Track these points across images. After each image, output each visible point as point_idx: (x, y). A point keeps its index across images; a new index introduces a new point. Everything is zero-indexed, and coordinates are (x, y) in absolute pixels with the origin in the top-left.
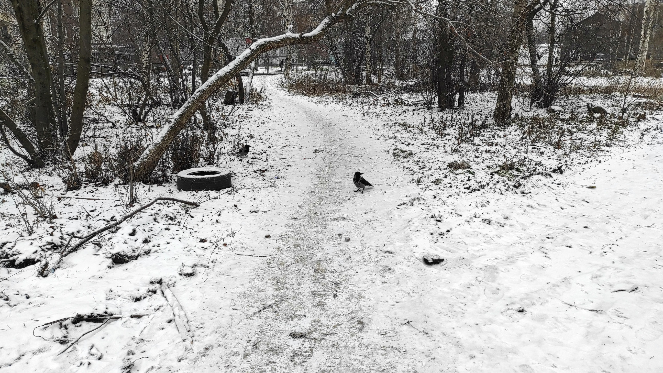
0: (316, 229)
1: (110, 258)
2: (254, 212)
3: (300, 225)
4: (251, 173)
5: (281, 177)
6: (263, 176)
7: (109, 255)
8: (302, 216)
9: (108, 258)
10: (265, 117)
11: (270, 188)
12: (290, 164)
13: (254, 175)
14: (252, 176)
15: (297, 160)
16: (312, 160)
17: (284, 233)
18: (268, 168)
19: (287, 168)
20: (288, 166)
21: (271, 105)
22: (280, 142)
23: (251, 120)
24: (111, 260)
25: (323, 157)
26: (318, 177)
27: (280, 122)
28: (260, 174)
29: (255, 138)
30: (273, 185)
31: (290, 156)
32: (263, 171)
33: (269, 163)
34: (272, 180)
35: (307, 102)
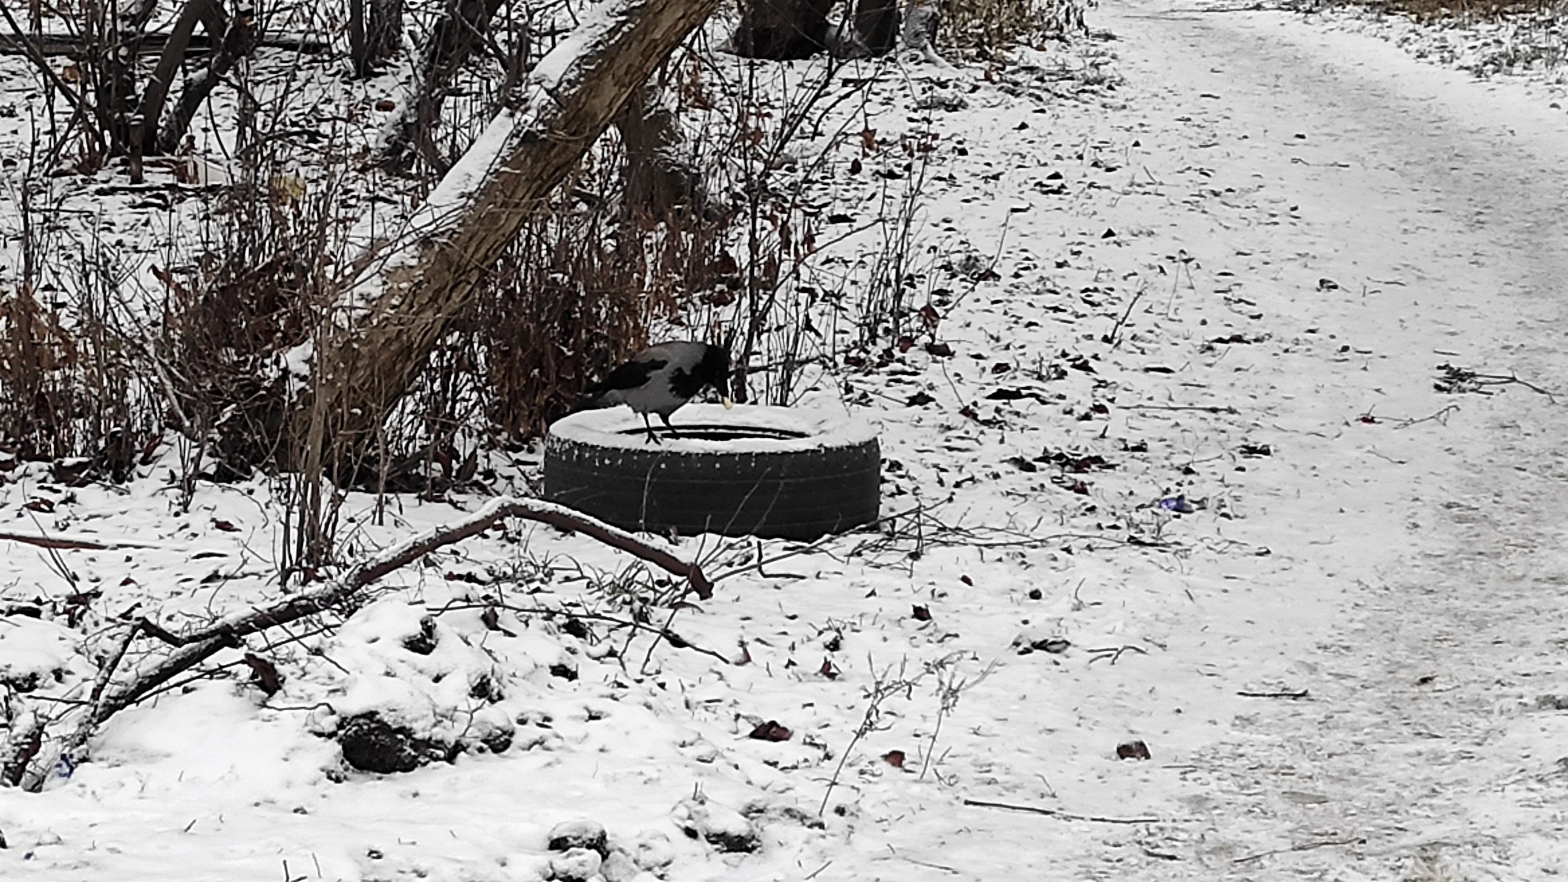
0: (1426, 745)
1: (330, 736)
2: (1042, 646)
3: (1326, 723)
4: (1001, 469)
5: (1202, 504)
6: (1081, 489)
7: (329, 723)
8: (1336, 688)
9: (320, 735)
10: (1066, 151)
11: (1135, 551)
12: (1257, 439)
13: (1020, 480)
14: (1004, 484)
15: (1313, 425)
16: (1423, 427)
17: (1226, 750)
18: (1107, 451)
19: (1242, 461)
20: (1250, 451)
21: (1106, 71)
22: (1192, 319)
23: (957, 167)
24: (334, 747)
25: (1505, 416)
26: (1460, 520)
27: (1180, 188)
28: (1057, 481)
29: (1006, 281)
30: (1146, 538)
31: (1263, 401)
32: (1080, 466)
33: (1117, 423)
34: (1137, 517)
35: (1404, 62)
